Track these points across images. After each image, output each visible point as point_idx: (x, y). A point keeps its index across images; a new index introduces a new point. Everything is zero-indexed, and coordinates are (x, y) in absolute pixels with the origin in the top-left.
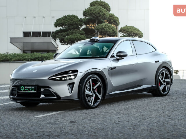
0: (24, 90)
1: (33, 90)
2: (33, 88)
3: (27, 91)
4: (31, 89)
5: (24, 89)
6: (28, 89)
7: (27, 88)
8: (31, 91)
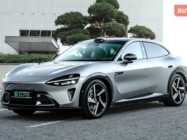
0: (18, 96)
1: (28, 95)
2: (28, 94)
3: (22, 96)
4: (25, 95)
5: (18, 94)
6: (23, 94)
7: (21, 94)
8: (26, 96)
